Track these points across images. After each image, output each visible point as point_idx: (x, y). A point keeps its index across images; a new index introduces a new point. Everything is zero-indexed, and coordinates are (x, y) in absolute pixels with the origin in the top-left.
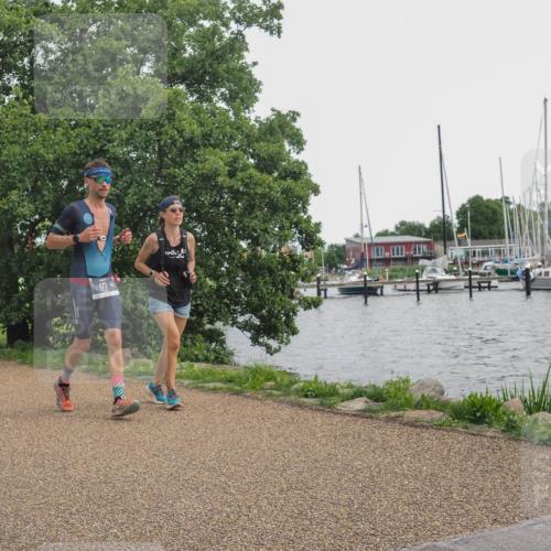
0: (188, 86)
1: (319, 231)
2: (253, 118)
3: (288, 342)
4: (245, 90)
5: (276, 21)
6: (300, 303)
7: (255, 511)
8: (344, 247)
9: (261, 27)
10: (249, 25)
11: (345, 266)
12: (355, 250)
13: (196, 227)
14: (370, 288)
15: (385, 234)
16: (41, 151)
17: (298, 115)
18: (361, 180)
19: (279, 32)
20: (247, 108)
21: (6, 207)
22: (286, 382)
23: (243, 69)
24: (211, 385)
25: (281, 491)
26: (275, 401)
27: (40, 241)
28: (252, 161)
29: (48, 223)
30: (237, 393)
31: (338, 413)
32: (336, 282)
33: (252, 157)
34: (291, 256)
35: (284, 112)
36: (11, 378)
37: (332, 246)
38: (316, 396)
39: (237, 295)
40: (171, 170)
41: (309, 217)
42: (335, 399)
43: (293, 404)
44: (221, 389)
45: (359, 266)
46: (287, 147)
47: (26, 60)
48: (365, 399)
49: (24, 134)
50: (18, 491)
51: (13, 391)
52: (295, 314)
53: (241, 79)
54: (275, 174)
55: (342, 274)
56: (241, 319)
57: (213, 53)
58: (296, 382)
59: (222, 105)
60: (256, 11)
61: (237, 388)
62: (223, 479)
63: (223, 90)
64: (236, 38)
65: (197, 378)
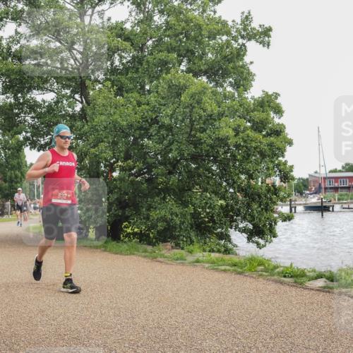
0: (208, 78)
1: (292, 171)
2: (249, 97)
3: (271, 241)
4: (245, 79)
5: (267, 39)
6: (279, 217)
7: (254, 350)
8: (307, 179)
9: (257, 42)
10: (249, 40)
11: (308, 192)
12: (315, 182)
13: (212, 166)
14: (325, 207)
15: (335, 171)
16: (119, 120)
17: (279, 95)
18: (319, 136)
19: (268, 45)
20: (246, 91)
21: (97, 153)
22: (271, 267)
23: (243, 66)
24: (223, 268)
25: (271, 338)
26: (264, 279)
27: (115, 174)
28: (249, 124)
29: (120, 163)
30: (240, 273)
31: (306, 288)
32: (302, 203)
33: (249, 122)
34: (274, 185)
35: (270, 93)
36: (98, 260)
37: (299, 179)
38: (292, 277)
39: (239, 210)
40: (198, 134)
41: (286, 161)
42: (304, 279)
43: (276, 282)
44: (229, 270)
45: (317, 192)
46: (272, 114)
47: (109, 63)
48: (324, 279)
49: (109, 108)
50: (105, 330)
51: (99, 268)
52: (276, 224)
53: (242, 73)
54: (264, 133)
55: (306, 197)
56: (241, 225)
57: (225, 57)
58: (278, 267)
59: (229, 89)
60: (255, 32)
61: (239, 270)
62: (233, 328)
63: (231, 79)
64: (241, 48)
65: (213, 263)
